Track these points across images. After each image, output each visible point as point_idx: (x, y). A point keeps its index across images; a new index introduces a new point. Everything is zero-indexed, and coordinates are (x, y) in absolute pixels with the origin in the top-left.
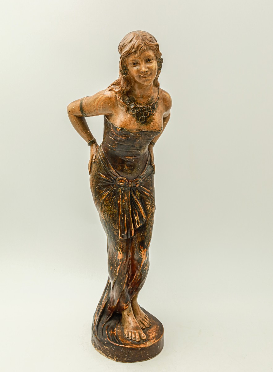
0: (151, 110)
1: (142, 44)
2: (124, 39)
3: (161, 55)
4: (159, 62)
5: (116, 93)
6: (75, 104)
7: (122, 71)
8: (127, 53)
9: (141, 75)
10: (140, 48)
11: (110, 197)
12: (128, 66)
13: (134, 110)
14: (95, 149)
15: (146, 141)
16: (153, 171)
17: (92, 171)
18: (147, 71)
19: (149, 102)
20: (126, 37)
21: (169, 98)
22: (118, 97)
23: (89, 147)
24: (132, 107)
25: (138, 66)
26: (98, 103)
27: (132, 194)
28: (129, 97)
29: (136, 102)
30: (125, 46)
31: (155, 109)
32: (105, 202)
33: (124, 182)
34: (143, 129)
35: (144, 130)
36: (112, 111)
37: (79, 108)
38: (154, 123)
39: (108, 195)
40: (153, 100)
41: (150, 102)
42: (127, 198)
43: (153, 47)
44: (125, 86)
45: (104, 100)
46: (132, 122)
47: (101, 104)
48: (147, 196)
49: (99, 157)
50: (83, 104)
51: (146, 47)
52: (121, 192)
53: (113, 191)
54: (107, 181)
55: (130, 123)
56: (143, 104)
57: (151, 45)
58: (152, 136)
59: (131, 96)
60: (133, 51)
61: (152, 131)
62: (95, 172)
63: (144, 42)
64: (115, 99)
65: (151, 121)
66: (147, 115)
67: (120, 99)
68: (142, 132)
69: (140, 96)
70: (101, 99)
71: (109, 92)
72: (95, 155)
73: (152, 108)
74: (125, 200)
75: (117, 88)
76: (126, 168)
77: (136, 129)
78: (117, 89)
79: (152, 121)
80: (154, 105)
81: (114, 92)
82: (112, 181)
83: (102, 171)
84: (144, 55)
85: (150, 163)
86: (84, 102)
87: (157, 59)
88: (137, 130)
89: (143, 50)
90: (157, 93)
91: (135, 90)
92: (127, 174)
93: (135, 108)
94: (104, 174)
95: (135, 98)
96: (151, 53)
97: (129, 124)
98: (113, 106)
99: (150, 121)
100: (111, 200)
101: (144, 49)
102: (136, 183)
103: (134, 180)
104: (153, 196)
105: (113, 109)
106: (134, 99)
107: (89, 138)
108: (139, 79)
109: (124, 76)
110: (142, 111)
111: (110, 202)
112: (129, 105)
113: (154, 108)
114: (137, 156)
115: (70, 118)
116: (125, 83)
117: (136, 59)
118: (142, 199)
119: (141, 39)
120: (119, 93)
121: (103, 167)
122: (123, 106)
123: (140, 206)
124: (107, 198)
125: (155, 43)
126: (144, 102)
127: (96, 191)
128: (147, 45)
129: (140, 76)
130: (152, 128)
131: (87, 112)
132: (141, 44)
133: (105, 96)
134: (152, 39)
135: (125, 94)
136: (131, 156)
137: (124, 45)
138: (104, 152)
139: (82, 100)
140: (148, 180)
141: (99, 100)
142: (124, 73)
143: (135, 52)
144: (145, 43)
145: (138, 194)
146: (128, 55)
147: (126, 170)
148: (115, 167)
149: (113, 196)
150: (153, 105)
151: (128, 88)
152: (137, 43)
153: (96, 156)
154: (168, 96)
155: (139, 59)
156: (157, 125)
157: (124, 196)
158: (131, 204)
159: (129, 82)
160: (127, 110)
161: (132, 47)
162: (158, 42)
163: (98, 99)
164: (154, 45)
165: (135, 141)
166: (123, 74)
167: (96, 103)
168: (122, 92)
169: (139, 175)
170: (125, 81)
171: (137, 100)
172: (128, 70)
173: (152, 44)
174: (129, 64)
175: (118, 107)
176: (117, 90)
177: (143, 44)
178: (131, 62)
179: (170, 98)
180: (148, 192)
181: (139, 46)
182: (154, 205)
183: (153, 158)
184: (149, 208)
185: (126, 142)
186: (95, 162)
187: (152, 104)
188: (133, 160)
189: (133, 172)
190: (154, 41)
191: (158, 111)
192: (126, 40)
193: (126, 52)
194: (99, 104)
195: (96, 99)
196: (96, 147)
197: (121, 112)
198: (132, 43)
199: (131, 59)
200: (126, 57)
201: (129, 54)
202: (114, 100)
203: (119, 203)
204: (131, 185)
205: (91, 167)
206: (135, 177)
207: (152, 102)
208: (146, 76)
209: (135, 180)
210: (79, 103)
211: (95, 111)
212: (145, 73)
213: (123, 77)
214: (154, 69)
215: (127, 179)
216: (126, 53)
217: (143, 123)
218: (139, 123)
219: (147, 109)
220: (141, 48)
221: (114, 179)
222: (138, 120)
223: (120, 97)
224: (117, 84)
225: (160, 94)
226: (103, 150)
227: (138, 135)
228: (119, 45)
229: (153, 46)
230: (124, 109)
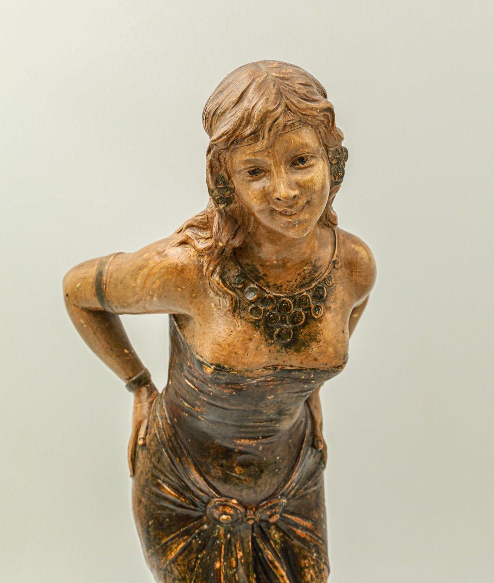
0: (313, 306)
1: (277, 108)
2: (220, 91)
3: (341, 138)
4: (334, 162)
5: (200, 253)
6: (82, 273)
7: (216, 191)
8: (228, 139)
9: (274, 207)
10: (269, 122)
11: (190, 553)
12: (233, 179)
13: (256, 308)
14: (146, 405)
15: (296, 395)
16: (322, 459)
17: (138, 471)
18: (295, 197)
19: (304, 278)
20: (224, 85)
21: (366, 260)
22: (205, 265)
23: (131, 396)
24: (251, 297)
25: (264, 179)
26: (145, 283)
27: (258, 540)
28: (241, 267)
29: (262, 281)
30: (223, 114)
31: (324, 301)
32: (174, 569)
33: (232, 512)
34: (286, 364)
35: (291, 366)
36: (189, 309)
37: (94, 289)
38: (321, 344)
39: (184, 549)
40: (316, 272)
41: (308, 281)
42: (244, 553)
43: (314, 116)
44: (225, 237)
45: (163, 275)
46: (252, 345)
47: (155, 286)
48: (303, 540)
49: (156, 432)
50: (104, 278)
51: (290, 117)
52: (225, 535)
53: (199, 534)
54: (181, 506)
55: (246, 349)
56: (285, 286)
57: (308, 112)
58: (315, 383)
59: (248, 261)
60: (248, 131)
61: (313, 369)
62: (146, 477)
63: (284, 101)
64: (196, 272)
65: (313, 338)
66: (298, 322)
67: (213, 272)
68: (283, 374)
69: (275, 262)
70: (154, 271)
71: (180, 249)
72: (145, 423)
73: (314, 297)
74: (237, 560)
75: (202, 238)
76: (238, 472)
77: (264, 365)
78: (202, 241)
79: (315, 340)
80: (322, 288)
81: (193, 250)
82: (196, 506)
83: (166, 476)
84: (285, 145)
85: (311, 443)
86: (107, 273)
87: (328, 152)
88: (266, 368)
89: (281, 128)
90: (329, 249)
91: (259, 245)
92: (241, 491)
93: (262, 300)
94: (169, 486)
95: (260, 269)
96: (307, 138)
97: (240, 352)
98: (191, 294)
99: (308, 337)
100: (195, 562)
101: (285, 126)
102: (269, 513)
103: (264, 506)
104: (320, 539)
105: (191, 303)
106: (257, 270)
107: (128, 371)
108: (270, 218)
109: (221, 206)
110: (283, 308)
111: (192, 570)
112: (242, 290)
113: (319, 296)
114: (270, 436)
115: (71, 314)
116: (227, 228)
117: (259, 158)
118: (290, 552)
119: (274, 91)
120: (209, 255)
121: (169, 465)
122: (223, 294)
123: (282, 576)
124: (181, 558)
125: (322, 104)
126: (289, 278)
127: (148, 532)
128: (294, 112)
129: (272, 211)
130: (316, 360)
131: (116, 303)
132: (274, 110)
133: (165, 263)
134: (310, 89)
135: (228, 255)
136: (250, 439)
137: (218, 112)
138: (171, 420)
139: (102, 262)
140: (307, 494)
141: (149, 275)
142: (221, 198)
143: (255, 136)
144: (287, 106)
145: (276, 536)
146: (232, 143)
147: (238, 479)
148: (204, 468)
149: (199, 551)
150: (319, 289)
151: (236, 243)
152: (259, 106)
153: (147, 428)
154: (363, 253)
155: (267, 159)
156: (331, 349)
157: (233, 549)
158: (256, 570)
159: (239, 223)
160: (236, 308)
161: (242, 118)
162: (332, 99)
163: (146, 270)
164: (316, 109)
165: (262, 397)
166: (217, 202)
167: (139, 281)
168: (216, 251)
169: (277, 489)
170: (226, 223)
171: (265, 275)
172: (233, 190)
173: (312, 109)
174: (234, 172)
175: (207, 296)
176: (202, 245)
177: (280, 110)
178: (243, 167)
179: (370, 259)
180: (306, 529)
181: (265, 115)
182: (326, 563)
183: (321, 424)
184: (309, 577)
185: (233, 401)
186: (144, 445)
187: (314, 285)
188: (257, 448)
189: (260, 481)
190: (319, 97)
191: (333, 306)
192: (225, 93)
193: (223, 135)
194: (148, 284)
195: (141, 268)
196: (149, 396)
197: (216, 313)
198: (245, 104)
199: (241, 158)
200: (227, 149)
201: (233, 140)
202: (193, 275)
203: (220, 569)
204: (253, 517)
205: (133, 460)
206: (267, 496)
207: (313, 280)
208: (294, 211)
209: (267, 504)
210: (93, 271)
211: (137, 302)
212: (287, 202)
213: (220, 212)
214: (317, 187)
215: (240, 503)
216: (225, 137)
217: (287, 346)
218: (272, 348)
219: (301, 302)
220: (275, 121)
221: (203, 502)
222: (271, 337)
223: (211, 268)
224: (203, 224)
225: (339, 251)
226: (169, 414)
227: (271, 381)
228: (205, 110)
229: (315, 113)
230: (227, 303)
